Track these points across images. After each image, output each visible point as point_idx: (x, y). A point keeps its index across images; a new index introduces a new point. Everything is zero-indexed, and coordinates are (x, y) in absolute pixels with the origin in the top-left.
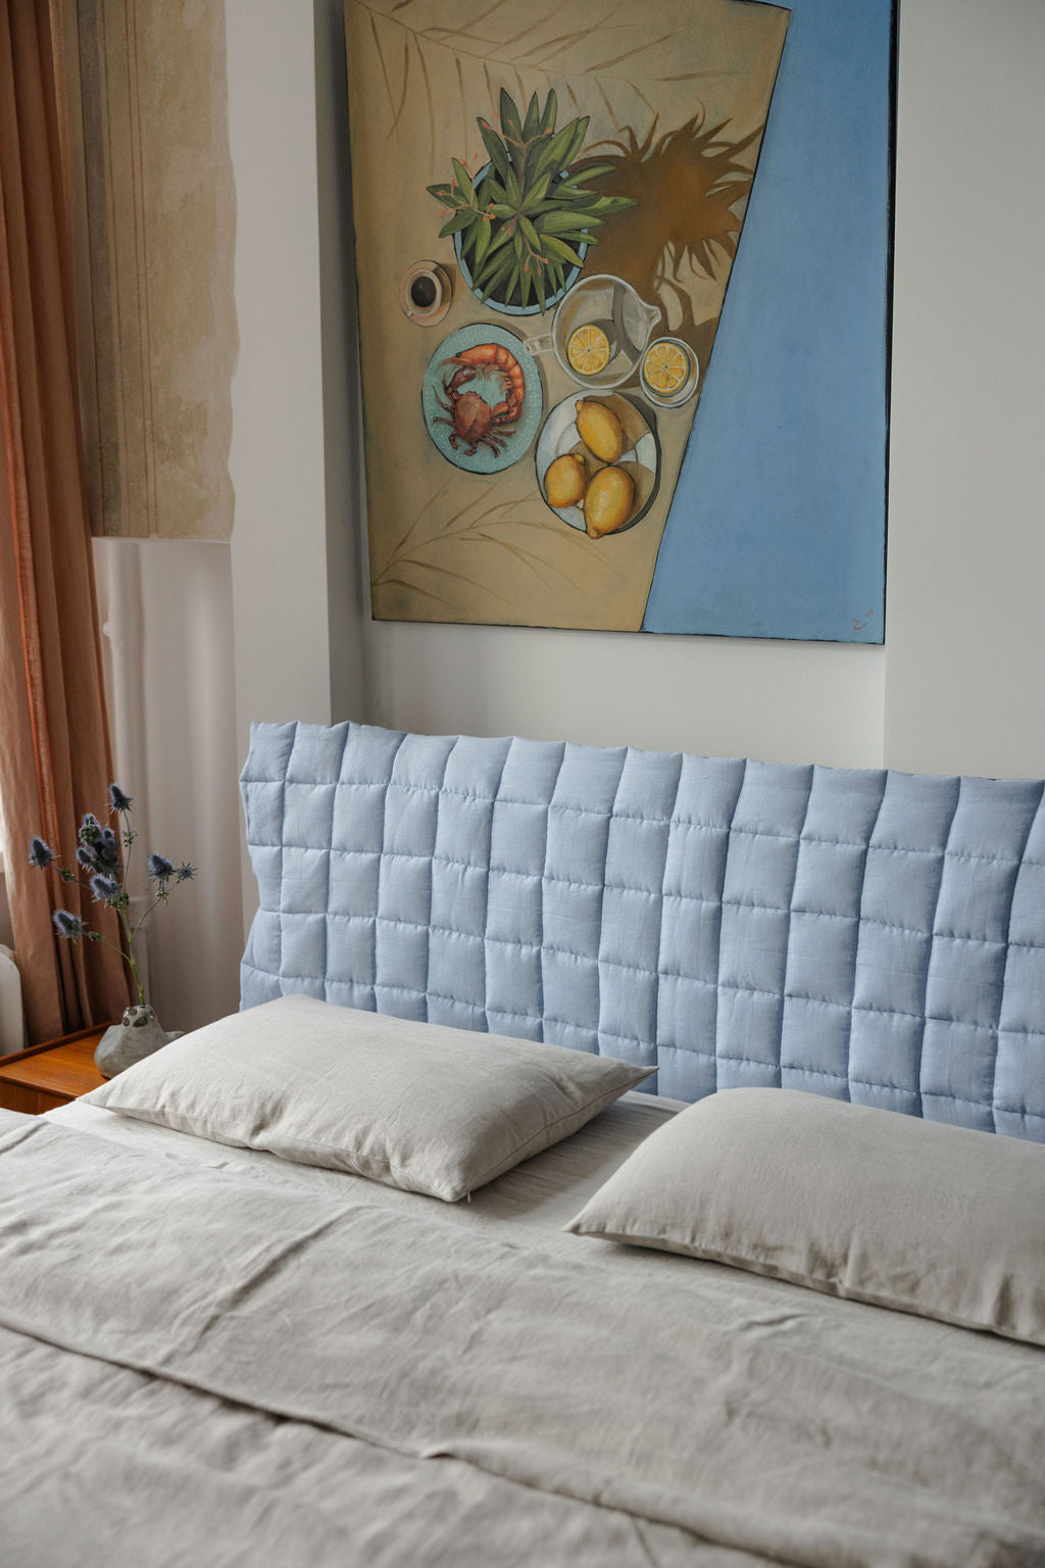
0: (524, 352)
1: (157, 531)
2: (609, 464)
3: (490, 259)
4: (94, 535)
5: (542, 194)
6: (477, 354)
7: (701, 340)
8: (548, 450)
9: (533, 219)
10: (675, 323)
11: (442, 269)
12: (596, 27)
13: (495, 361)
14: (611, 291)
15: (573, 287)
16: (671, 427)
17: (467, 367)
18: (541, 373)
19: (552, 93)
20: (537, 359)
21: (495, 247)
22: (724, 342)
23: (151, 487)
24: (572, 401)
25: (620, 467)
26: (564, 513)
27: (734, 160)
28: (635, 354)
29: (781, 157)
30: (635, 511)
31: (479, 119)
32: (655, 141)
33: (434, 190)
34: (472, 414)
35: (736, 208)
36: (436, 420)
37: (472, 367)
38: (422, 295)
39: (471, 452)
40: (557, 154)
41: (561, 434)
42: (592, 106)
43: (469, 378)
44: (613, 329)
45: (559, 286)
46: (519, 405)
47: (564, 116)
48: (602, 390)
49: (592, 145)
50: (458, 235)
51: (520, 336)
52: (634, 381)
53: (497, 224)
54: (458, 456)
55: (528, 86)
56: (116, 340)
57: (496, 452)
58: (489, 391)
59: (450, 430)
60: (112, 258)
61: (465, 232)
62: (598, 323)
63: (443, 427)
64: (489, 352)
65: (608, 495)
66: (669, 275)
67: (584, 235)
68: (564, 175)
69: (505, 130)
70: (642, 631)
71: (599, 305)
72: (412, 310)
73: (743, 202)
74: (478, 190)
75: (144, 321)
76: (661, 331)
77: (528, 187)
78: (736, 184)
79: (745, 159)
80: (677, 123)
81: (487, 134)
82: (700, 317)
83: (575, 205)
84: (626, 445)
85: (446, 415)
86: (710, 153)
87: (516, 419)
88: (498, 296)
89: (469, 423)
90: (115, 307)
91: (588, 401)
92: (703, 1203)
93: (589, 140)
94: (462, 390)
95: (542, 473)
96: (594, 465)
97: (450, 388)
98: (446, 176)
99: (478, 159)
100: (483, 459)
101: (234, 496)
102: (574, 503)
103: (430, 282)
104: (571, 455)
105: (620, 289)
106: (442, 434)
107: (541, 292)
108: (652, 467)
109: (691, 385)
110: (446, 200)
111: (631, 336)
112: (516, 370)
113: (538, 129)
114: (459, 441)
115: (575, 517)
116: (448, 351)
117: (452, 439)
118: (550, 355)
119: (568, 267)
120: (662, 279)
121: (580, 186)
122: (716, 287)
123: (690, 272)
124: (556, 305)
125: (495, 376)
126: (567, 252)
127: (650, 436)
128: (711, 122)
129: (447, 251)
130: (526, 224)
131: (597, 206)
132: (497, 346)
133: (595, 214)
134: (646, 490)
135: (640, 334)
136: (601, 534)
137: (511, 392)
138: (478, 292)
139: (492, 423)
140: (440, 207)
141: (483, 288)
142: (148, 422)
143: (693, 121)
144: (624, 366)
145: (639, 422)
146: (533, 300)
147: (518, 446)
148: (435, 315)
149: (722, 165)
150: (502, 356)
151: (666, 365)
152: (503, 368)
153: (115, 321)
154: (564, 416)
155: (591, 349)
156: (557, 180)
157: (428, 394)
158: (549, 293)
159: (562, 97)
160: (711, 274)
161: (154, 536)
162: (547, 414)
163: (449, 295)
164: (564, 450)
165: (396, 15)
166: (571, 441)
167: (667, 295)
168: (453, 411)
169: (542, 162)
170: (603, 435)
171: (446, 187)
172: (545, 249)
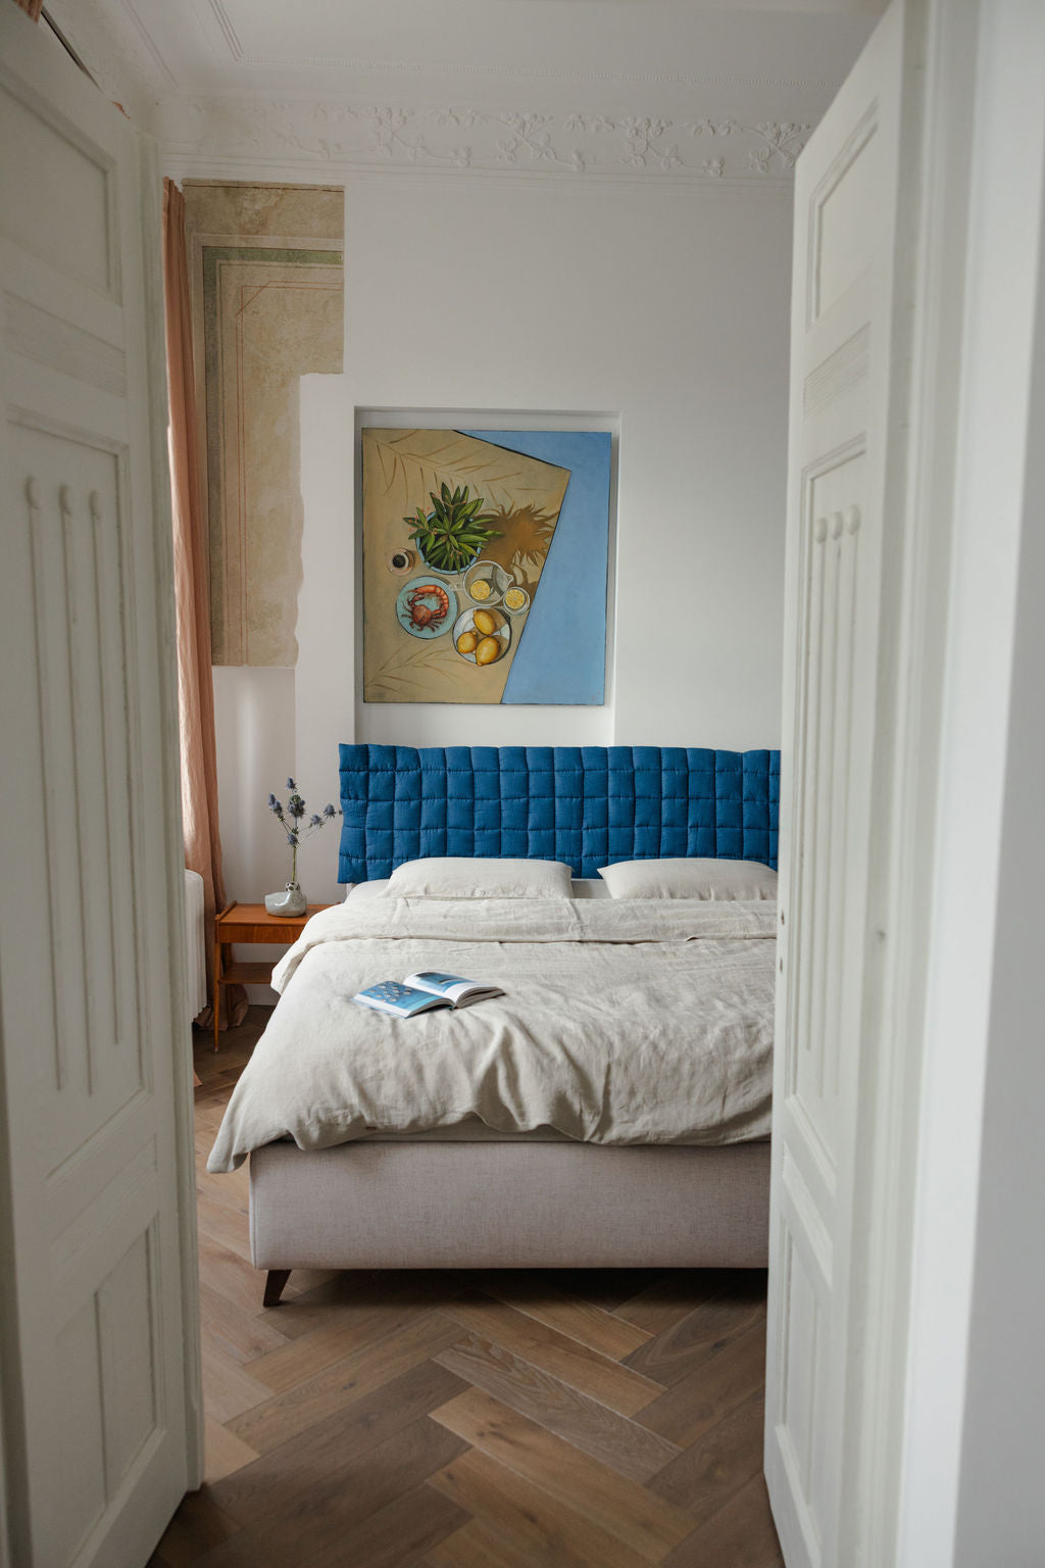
0: (449, 589)
1: (247, 662)
2: (488, 636)
3: (434, 550)
4: (213, 664)
5: (460, 527)
6: (425, 589)
7: (531, 590)
8: (459, 629)
9: (455, 536)
10: (520, 581)
11: (408, 552)
12: (488, 465)
13: (434, 592)
14: (491, 568)
15: (474, 564)
16: (517, 624)
17: (420, 594)
18: (457, 598)
19: (466, 487)
20: (455, 593)
21: (437, 545)
22: (541, 591)
23: (244, 644)
24: (472, 610)
25: (493, 637)
26: (466, 656)
27: (548, 522)
28: (501, 593)
29: (566, 523)
30: (499, 655)
31: (431, 494)
32: (513, 511)
33: (406, 519)
34: (422, 614)
35: (548, 540)
36: (403, 616)
37: (423, 594)
38: (398, 562)
39: (422, 630)
40: (468, 511)
41: (466, 622)
42: (485, 495)
43: (421, 599)
44: (492, 582)
45: (467, 564)
46: (446, 611)
47: (472, 497)
48: (486, 607)
49: (482, 510)
50: (418, 540)
51: (447, 583)
52: (501, 603)
53: (438, 537)
54: (414, 631)
55: (455, 483)
56: (224, 572)
57: (433, 630)
58: (432, 605)
59: (411, 620)
60: (224, 533)
61: (422, 539)
62: (484, 580)
63: (406, 619)
64: (432, 589)
65: (487, 649)
66: (518, 563)
67: (480, 544)
68: (471, 520)
69: (444, 499)
70: (501, 703)
71: (486, 573)
72: (393, 568)
73: (550, 539)
74: (429, 522)
75: (243, 565)
76: (513, 585)
77: (454, 523)
78: (547, 532)
79: (552, 522)
80: (524, 506)
81: (435, 500)
82: (530, 582)
83: (476, 532)
84: (496, 628)
85: (409, 614)
86: (536, 519)
87: (444, 616)
88: (438, 565)
89: (420, 618)
90: (224, 557)
91: (478, 611)
92: (659, 888)
93: (483, 507)
94: (417, 603)
95: (456, 639)
96: (481, 636)
97: (411, 603)
98: (415, 515)
99: (430, 510)
100: (427, 632)
101: (298, 646)
102: (471, 652)
103: (402, 557)
104: (470, 632)
105: (495, 567)
106: (406, 622)
107: (458, 566)
108: (508, 638)
109: (527, 606)
110: (413, 524)
111: (500, 586)
112: (445, 597)
113: (459, 501)
114: (415, 625)
115: (472, 658)
116: (412, 586)
117: (411, 624)
118: (463, 592)
119: (472, 557)
120: (514, 564)
121: (478, 525)
122: (539, 569)
123: (527, 564)
124: (465, 571)
125: (434, 598)
126: (471, 551)
127: (507, 626)
128: (536, 509)
129: (413, 545)
130: (452, 538)
131: (487, 533)
132: (436, 586)
133: (486, 537)
134: (505, 646)
135: (504, 585)
136: (483, 664)
137: (442, 605)
138: (428, 564)
139: (431, 618)
140: (410, 526)
141: (430, 562)
142: (243, 612)
143: (530, 506)
144: (496, 597)
145: (503, 620)
146: (454, 568)
147: (445, 627)
148: (405, 571)
149: (542, 523)
150: (438, 590)
151: (515, 598)
152: (439, 595)
153: (224, 563)
154: (467, 616)
155: (481, 590)
156: (467, 522)
157: (400, 605)
158: (462, 566)
159: (471, 490)
160: (536, 564)
161: (245, 666)
162: (459, 615)
163: (412, 564)
164: (467, 630)
165: (391, 445)
166: (470, 626)
167: (516, 571)
168: (412, 612)
169: (461, 514)
170: (486, 625)
171: (414, 519)
172: (461, 548)
